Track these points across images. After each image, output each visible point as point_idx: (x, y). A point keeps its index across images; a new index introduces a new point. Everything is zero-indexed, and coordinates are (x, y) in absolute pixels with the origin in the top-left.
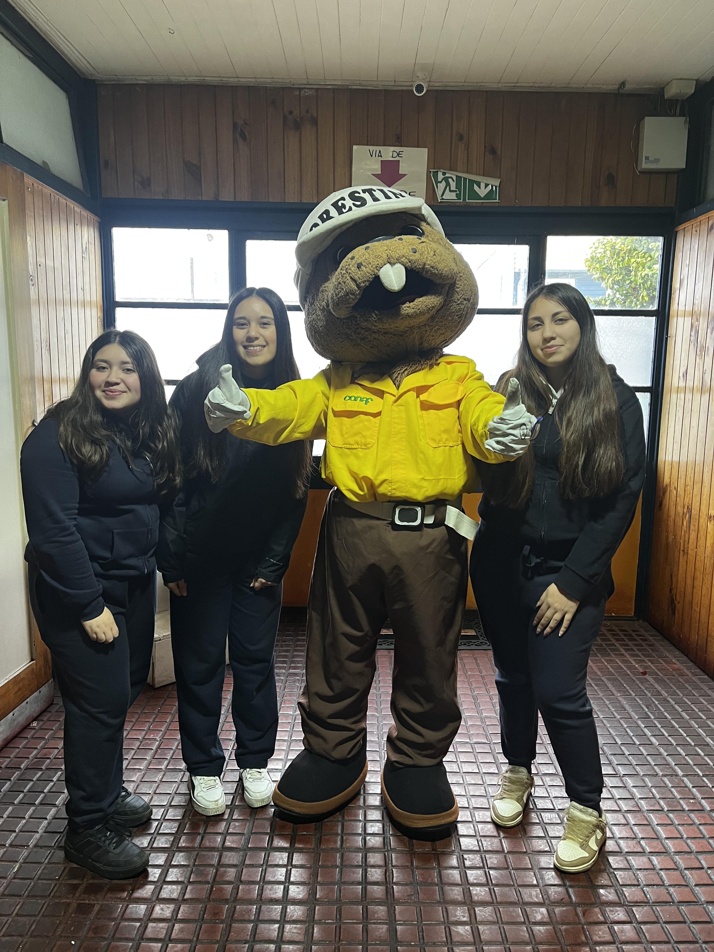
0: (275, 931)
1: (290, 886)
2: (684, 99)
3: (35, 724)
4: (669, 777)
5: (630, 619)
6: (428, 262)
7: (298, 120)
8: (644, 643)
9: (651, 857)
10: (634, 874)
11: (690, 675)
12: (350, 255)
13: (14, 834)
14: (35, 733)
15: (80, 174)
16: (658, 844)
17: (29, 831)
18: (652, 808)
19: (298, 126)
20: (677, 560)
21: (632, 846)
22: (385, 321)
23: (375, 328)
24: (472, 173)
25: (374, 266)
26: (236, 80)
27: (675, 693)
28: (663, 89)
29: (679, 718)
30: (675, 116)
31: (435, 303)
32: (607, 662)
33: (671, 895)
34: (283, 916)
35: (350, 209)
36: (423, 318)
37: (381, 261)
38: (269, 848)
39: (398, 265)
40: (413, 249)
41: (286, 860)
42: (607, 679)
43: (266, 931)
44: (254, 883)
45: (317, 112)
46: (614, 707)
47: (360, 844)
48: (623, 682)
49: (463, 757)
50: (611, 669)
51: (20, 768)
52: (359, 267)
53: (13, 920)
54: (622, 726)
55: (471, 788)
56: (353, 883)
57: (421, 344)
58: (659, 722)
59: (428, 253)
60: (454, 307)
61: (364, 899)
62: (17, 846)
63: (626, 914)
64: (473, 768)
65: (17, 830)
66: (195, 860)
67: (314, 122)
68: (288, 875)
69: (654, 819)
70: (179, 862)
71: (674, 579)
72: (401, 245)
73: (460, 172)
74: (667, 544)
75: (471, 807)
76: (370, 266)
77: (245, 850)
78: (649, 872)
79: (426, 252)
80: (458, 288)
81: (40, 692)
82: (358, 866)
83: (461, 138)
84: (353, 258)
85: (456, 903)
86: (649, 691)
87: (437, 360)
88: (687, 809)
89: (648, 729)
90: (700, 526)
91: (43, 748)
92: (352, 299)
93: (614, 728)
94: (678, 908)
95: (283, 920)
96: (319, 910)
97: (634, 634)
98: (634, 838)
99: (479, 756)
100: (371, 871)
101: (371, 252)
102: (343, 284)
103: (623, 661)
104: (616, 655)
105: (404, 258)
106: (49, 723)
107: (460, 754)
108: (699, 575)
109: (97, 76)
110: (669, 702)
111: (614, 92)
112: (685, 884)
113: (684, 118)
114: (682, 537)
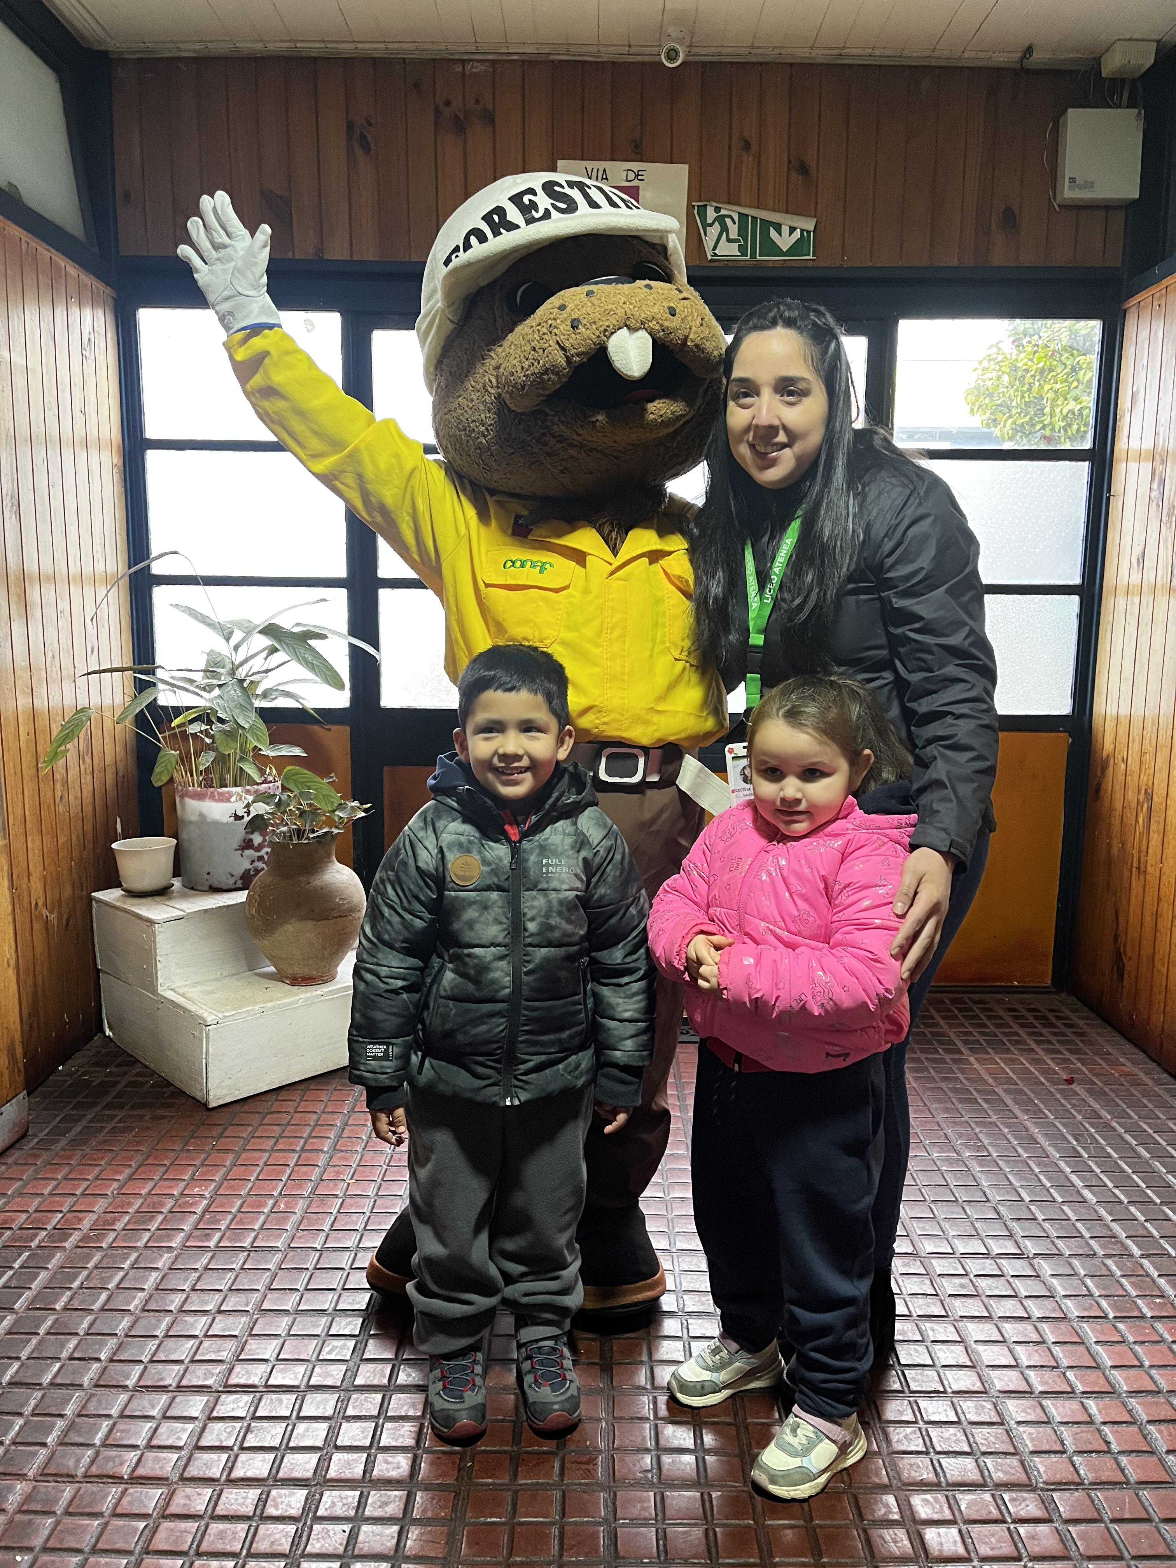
1: (424, 1457)
2: (1136, 76)
4: (1116, 1259)
5: (1044, 991)
6: (692, 336)
7: (462, 116)
8: (1068, 1031)
9: (1085, 1401)
10: (1055, 1432)
11: (1151, 1083)
12: (555, 301)
15: (79, 211)
16: (1098, 1377)
18: (1087, 1314)
19: (459, 126)
20: (1127, 885)
21: (1051, 1382)
24: (765, 208)
25: (601, 329)
26: (352, 46)
27: (1123, 1115)
28: (1098, 60)
29: (1132, 1157)
30: (1120, 107)
32: (1005, 1063)
33: (1122, 1470)
34: (409, 1510)
38: (390, 1387)
39: (643, 334)
40: (669, 308)
42: (1006, 1090)
43: (374, 1539)
44: (360, 1449)
45: (494, 103)
46: (1016, 1138)
48: (1032, 1096)
50: (1012, 1075)
52: (573, 327)
54: (1032, 1170)
58: (1096, 1163)
59: (693, 320)
63: (1041, 1505)
66: (256, 1409)
67: (490, 118)
68: (421, 1434)
69: (1089, 1332)
70: (226, 1411)
71: (1121, 918)
72: (650, 298)
73: (745, 206)
74: (1109, 858)
76: (594, 327)
77: (346, 1390)
78: (1083, 1427)
79: (691, 317)
83: (747, 145)
84: (562, 308)
86: (1079, 1112)
88: (1149, 1315)
89: (1078, 1176)
90: (1168, 822)
92: (551, 381)
93: (1019, 1174)
94: (1137, 1495)
95: (408, 1518)
97: (1050, 1016)
98: (1054, 1367)
101: (596, 303)
102: (540, 353)
103: (1034, 1061)
104: (1020, 1050)
105: (654, 323)
106: (15, 1168)
108: (1165, 909)
109: (110, 45)
110: (1114, 1129)
111: (1013, 66)
112: (1149, 1449)
113: (1136, 111)
114: (1136, 845)
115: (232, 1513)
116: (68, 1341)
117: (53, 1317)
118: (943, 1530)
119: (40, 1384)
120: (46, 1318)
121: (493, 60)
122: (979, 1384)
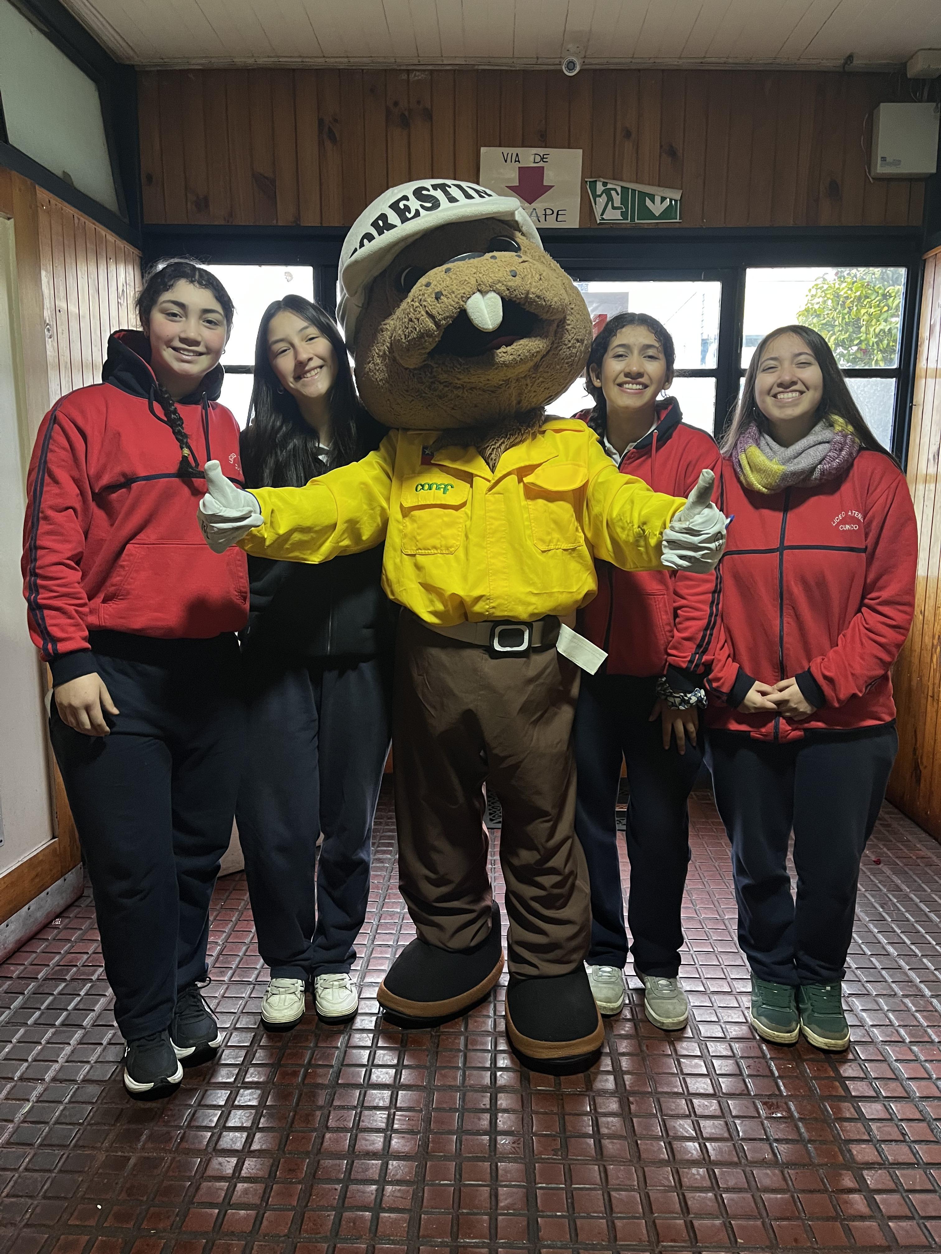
0: (372, 1194)
2: (932, 79)
3: (58, 922)
6: (533, 290)
7: (406, 113)
12: (423, 280)
13: (25, 1065)
14: (59, 933)
15: (113, 191)
16: (898, 1086)
17: (46, 1060)
18: (888, 1039)
19: (405, 122)
20: (923, 710)
22: (472, 372)
23: (459, 382)
24: (642, 183)
25: (459, 296)
26: (322, 60)
27: (919, 889)
28: (904, 65)
29: (926, 921)
30: (921, 101)
31: (541, 346)
34: (383, 1175)
35: (417, 214)
36: (524, 368)
37: (468, 289)
38: (365, 1085)
39: (492, 295)
40: (511, 271)
41: (388, 1101)
43: (360, 1194)
44: (345, 1130)
45: (432, 103)
51: (37, 978)
52: (437, 298)
53: (19, 1176)
57: (519, 403)
58: (898, 926)
59: (532, 277)
60: (565, 352)
61: (493, 1154)
62: (29, 1080)
63: (854, 1180)
65: (30, 1059)
66: (266, 1100)
67: (428, 115)
68: (391, 1120)
69: (892, 1053)
70: (245, 1101)
71: (919, 736)
72: (495, 266)
73: (626, 181)
74: (910, 689)
76: (453, 295)
77: (333, 1087)
79: (530, 276)
80: (569, 325)
81: (65, 880)
82: (485, 1111)
83: (628, 135)
84: (428, 285)
85: (619, 1161)
86: (885, 886)
87: (540, 427)
89: (883, 935)
91: (68, 953)
92: (429, 342)
95: (383, 1180)
100: (502, 1117)
101: (453, 277)
102: (416, 322)
105: (500, 285)
106: (76, 920)
109: (137, 60)
110: (912, 900)
111: (837, 69)
113: (935, 104)
114: (931, 679)
121: (431, 71)
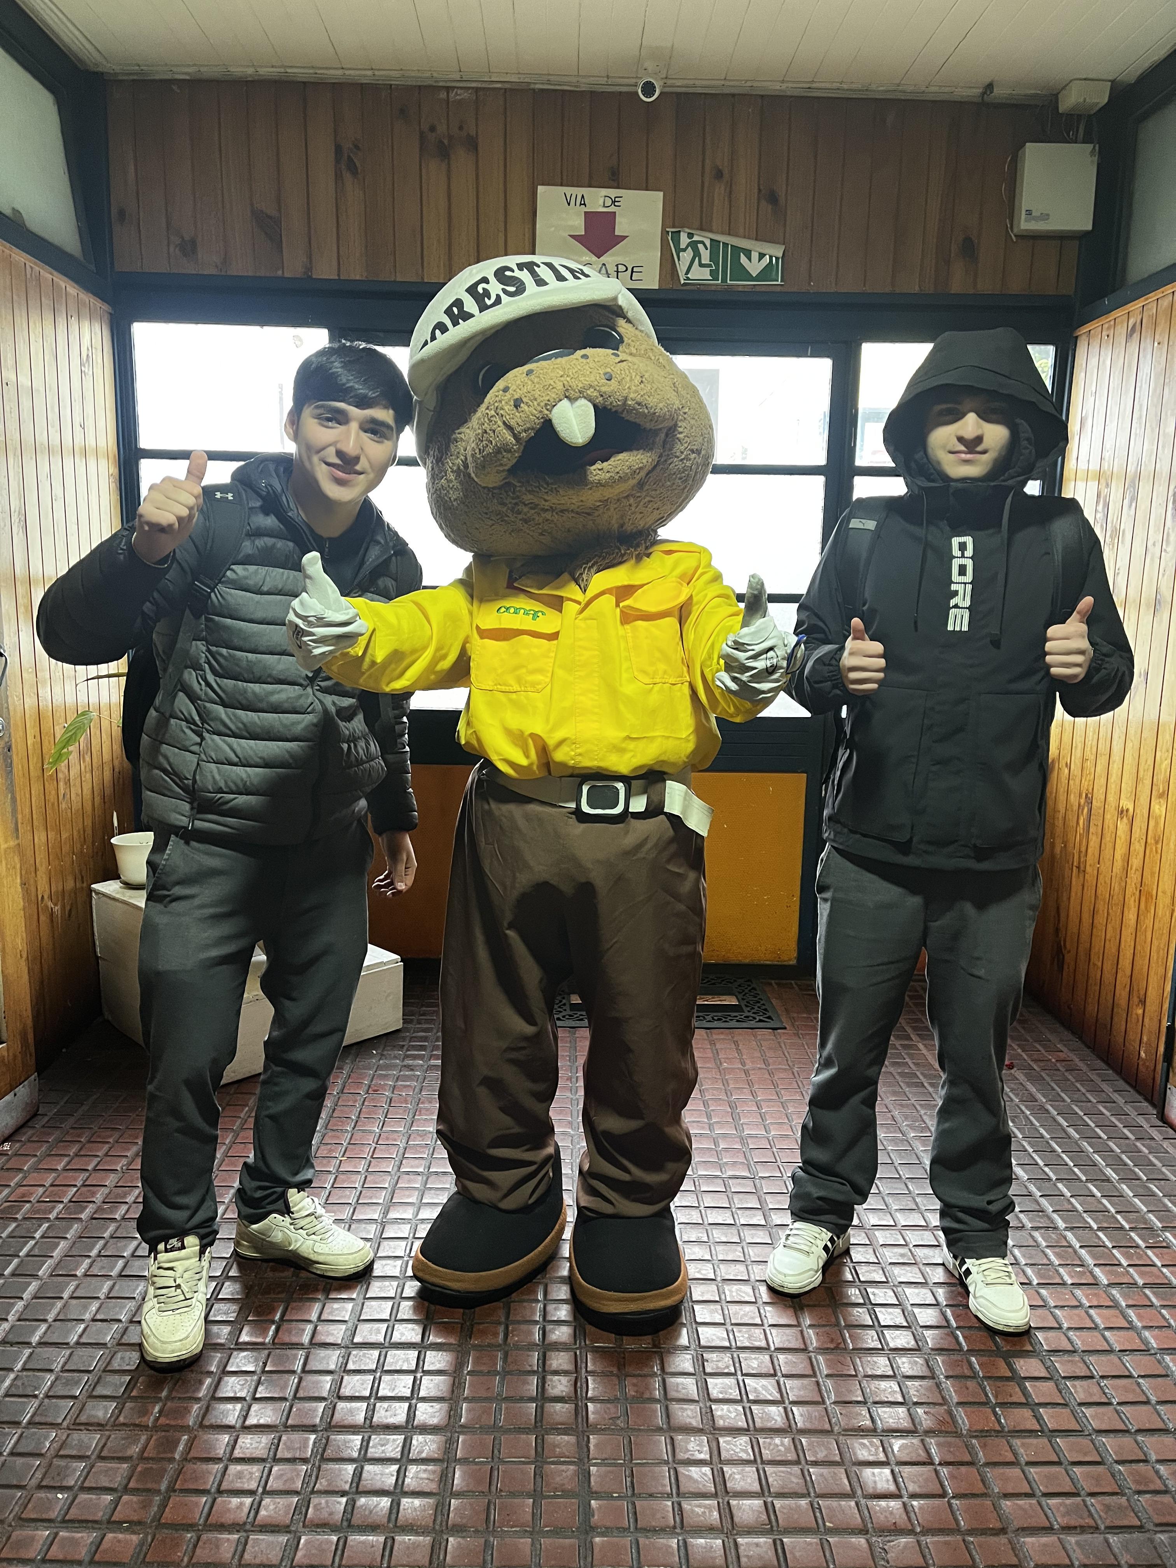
0: (392, 1475)
1: (419, 1405)
2: (1092, 112)
3: (6, 1147)
4: (1042, 1231)
6: (632, 395)
7: (446, 142)
9: (1008, 1358)
10: (980, 1385)
11: (1084, 1068)
12: (500, 384)
14: (8, 1161)
15: (76, 230)
20: (1068, 883)
21: (978, 1342)
22: (562, 492)
23: (546, 503)
24: (736, 235)
25: (542, 404)
26: (340, 72)
27: (1058, 1099)
28: (1056, 96)
29: (1063, 1137)
30: (1076, 141)
31: (644, 461)
34: (405, 1453)
35: (498, 301)
36: (625, 486)
37: (554, 395)
38: (386, 1345)
39: (583, 402)
40: (605, 374)
41: (413, 1363)
43: (376, 1477)
44: (360, 1399)
45: (477, 129)
47: (537, 1337)
49: (709, 1199)
52: (517, 406)
55: (720, 1248)
56: (522, 1399)
57: (622, 526)
58: (1029, 1143)
59: (631, 380)
60: (675, 465)
61: (539, 1425)
64: (725, 1217)
66: (265, 1364)
67: (472, 144)
68: (416, 1386)
70: (238, 1366)
71: (1063, 914)
72: (587, 366)
73: (717, 233)
75: (719, 1279)
76: (535, 403)
77: (347, 1347)
78: (1004, 1382)
79: (628, 379)
80: (681, 433)
81: (15, 1094)
82: (533, 1373)
83: (719, 175)
84: (506, 390)
85: (689, 1430)
86: (1017, 1095)
87: (648, 549)
88: (1070, 1282)
90: (1106, 826)
91: (20, 1185)
92: (507, 457)
95: (404, 1460)
96: (464, 1442)
99: (736, 1198)
100: (551, 1380)
101: (536, 380)
102: (492, 434)
105: (592, 390)
106: (29, 1145)
107: (705, 1195)
108: (1101, 907)
109: (106, 67)
110: (1047, 1111)
111: (975, 100)
112: (1062, 1402)
113: (1091, 146)
114: (1077, 845)
115: (248, 1456)
116: (90, 1304)
117: (75, 1283)
118: (877, 1471)
119: (67, 1344)
120: (68, 1284)
121: (476, 89)
122: (913, 1342)
